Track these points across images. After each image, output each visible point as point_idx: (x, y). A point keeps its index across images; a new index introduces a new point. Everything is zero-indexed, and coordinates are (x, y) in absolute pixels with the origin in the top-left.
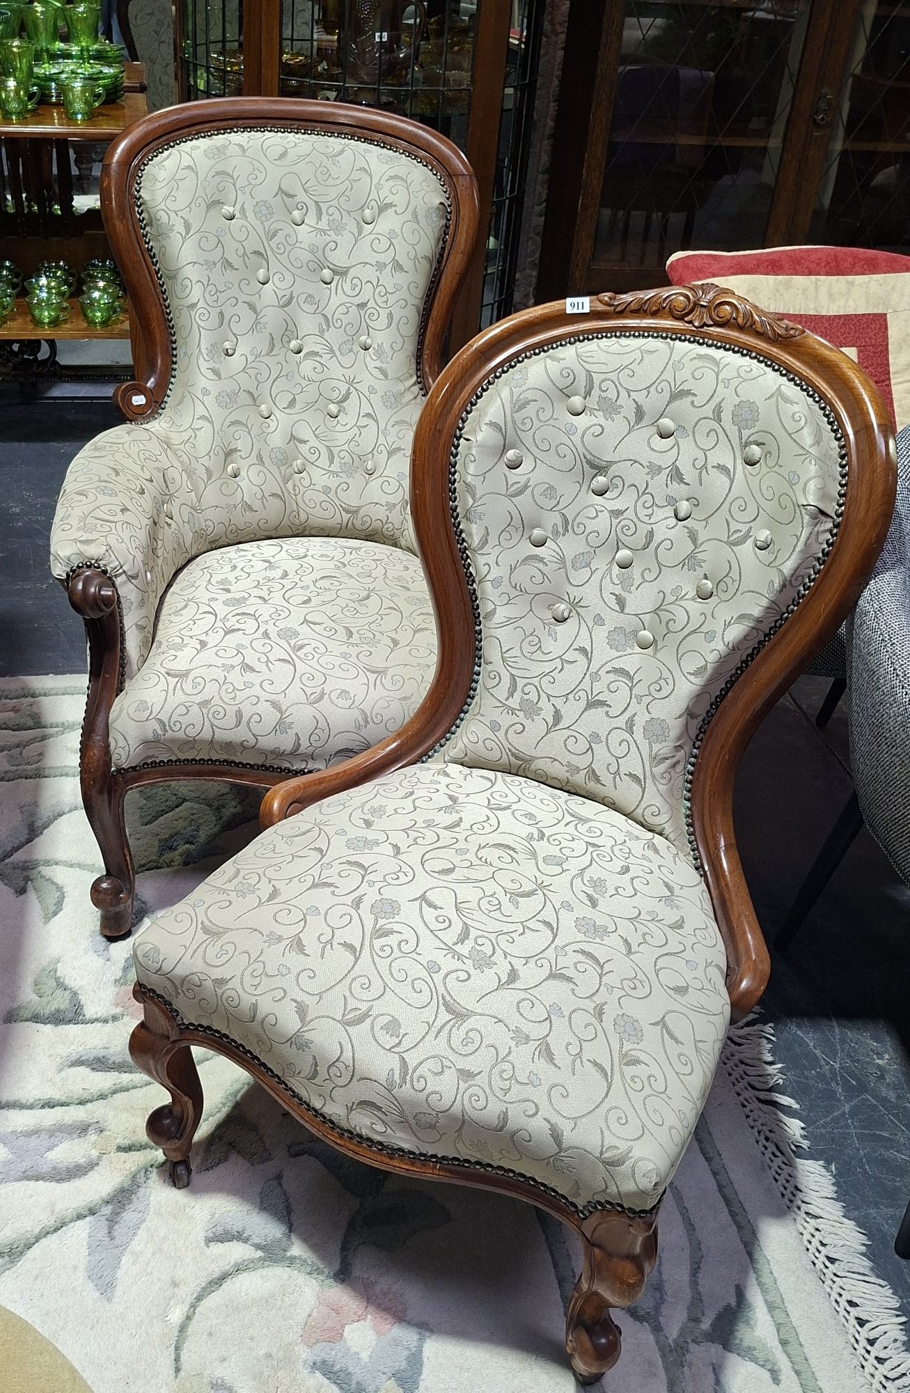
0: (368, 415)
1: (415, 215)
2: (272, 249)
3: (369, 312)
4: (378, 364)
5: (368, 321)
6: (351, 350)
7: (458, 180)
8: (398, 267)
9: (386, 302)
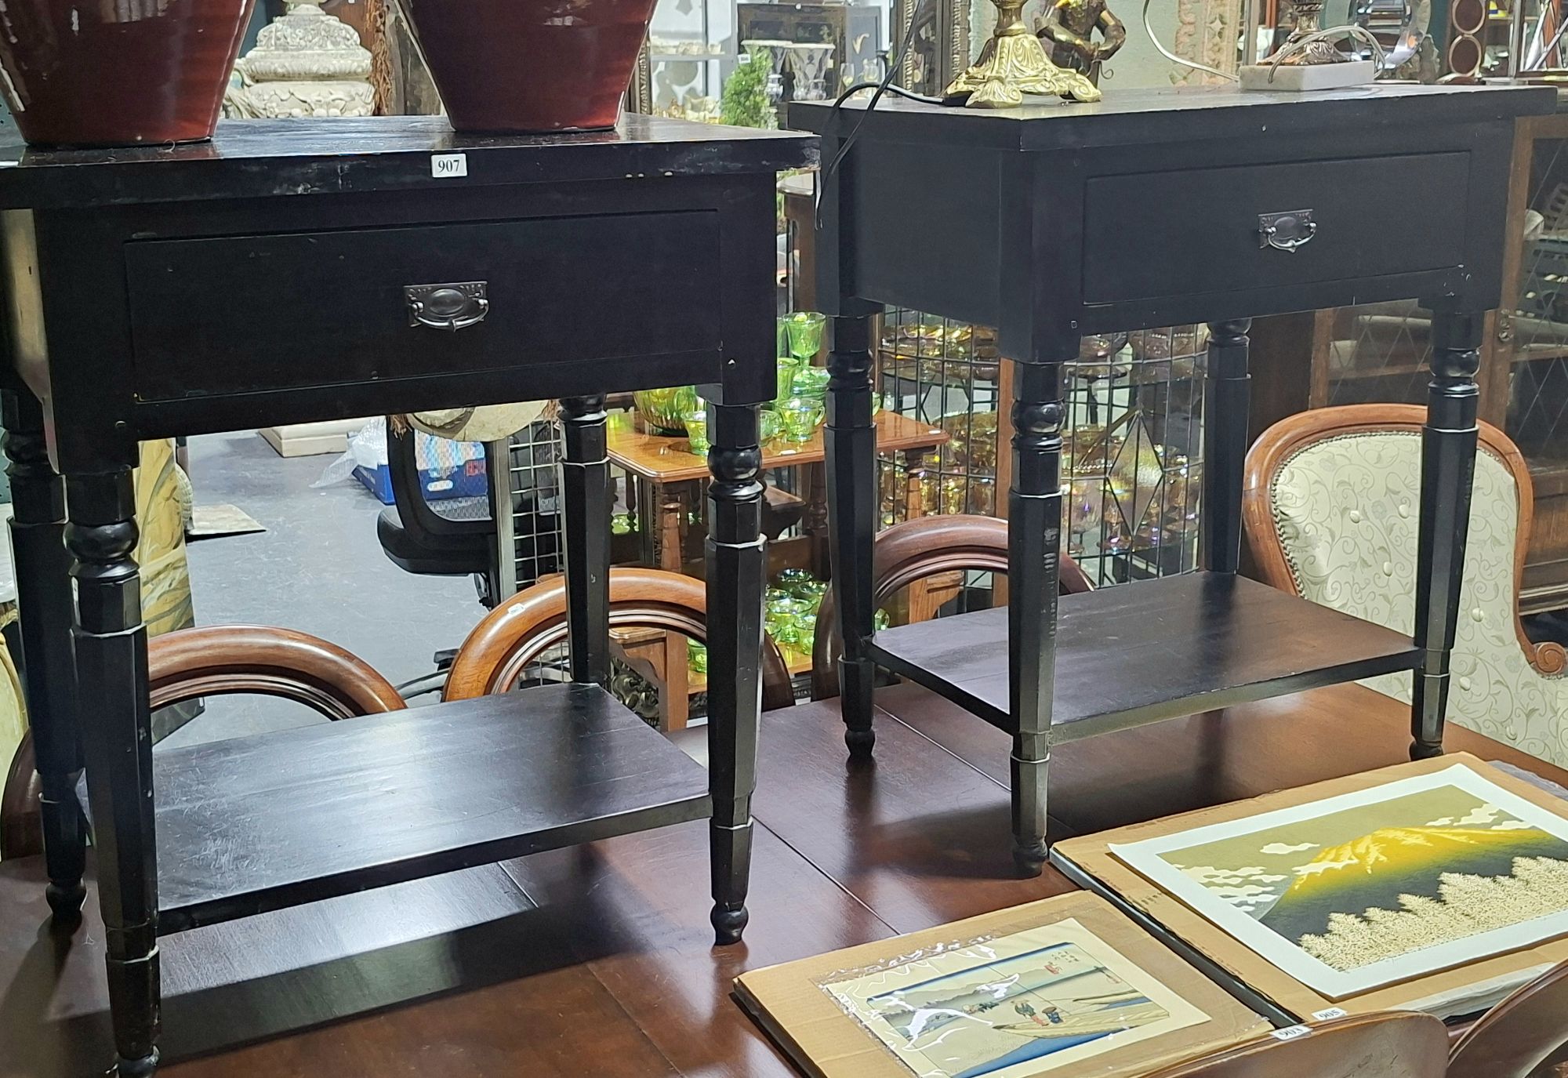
0: (1498, 682)
1: (1500, 493)
2: (1391, 542)
3: (1477, 586)
4: (1494, 633)
5: (1478, 594)
6: (1468, 625)
7: (1511, 459)
8: (1496, 542)
9: (1491, 574)
